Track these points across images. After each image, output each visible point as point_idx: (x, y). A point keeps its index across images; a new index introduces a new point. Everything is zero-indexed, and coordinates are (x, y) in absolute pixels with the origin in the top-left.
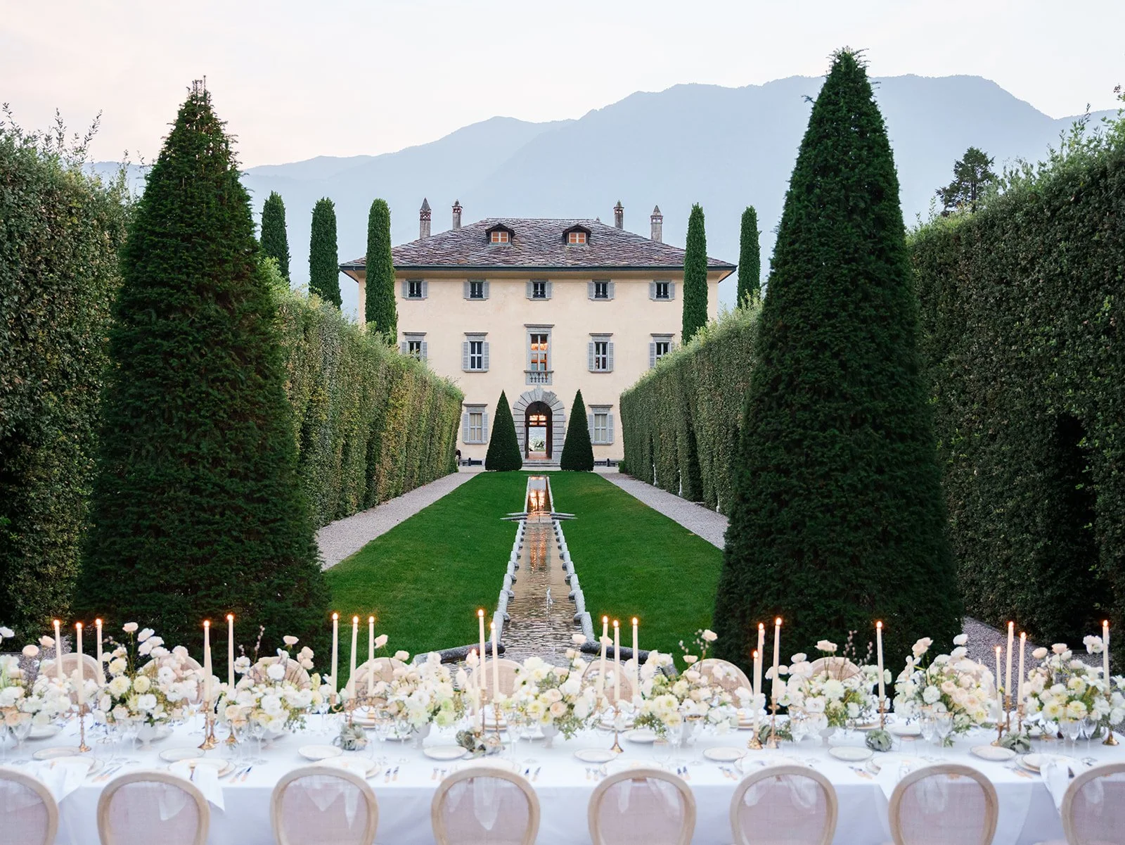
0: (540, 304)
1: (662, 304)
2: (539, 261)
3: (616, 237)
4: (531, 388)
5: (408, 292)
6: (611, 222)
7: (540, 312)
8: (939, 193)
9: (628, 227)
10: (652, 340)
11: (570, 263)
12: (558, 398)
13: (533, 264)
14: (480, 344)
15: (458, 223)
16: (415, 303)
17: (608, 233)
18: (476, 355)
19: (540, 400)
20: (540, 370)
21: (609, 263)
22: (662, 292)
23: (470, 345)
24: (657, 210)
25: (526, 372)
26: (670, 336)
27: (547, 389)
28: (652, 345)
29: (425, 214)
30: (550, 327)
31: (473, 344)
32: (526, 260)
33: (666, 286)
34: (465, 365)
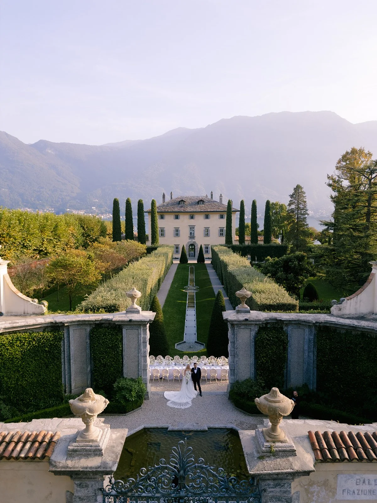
0: (192, 220)
1: (222, 220)
2: (192, 210)
3: (211, 202)
4: (190, 240)
5: (160, 218)
6: (209, 197)
7: (192, 222)
8: (289, 196)
9: (214, 199)
10: (219, 229)
11: (199, 210)
12: (197, 243)
13: (191, 211)
14: (178, 230)
15: (172, 198)
16: (162, 220)
17: (209, 201)
18: (177, 233)
19: (192, 243)
20: (192, 236)
21: (209, 210)
22: (222, 217)
23: (175, 230)
24: (221, 195)
25: (189, 237)
26: (224, 228)
27: (194, 241)
28: (219, 230)
29: (164, 196)
30: (195, 226)
31: (176, 230)
32: (189, 209)
33: (223, 215)
34: (174, 235)
